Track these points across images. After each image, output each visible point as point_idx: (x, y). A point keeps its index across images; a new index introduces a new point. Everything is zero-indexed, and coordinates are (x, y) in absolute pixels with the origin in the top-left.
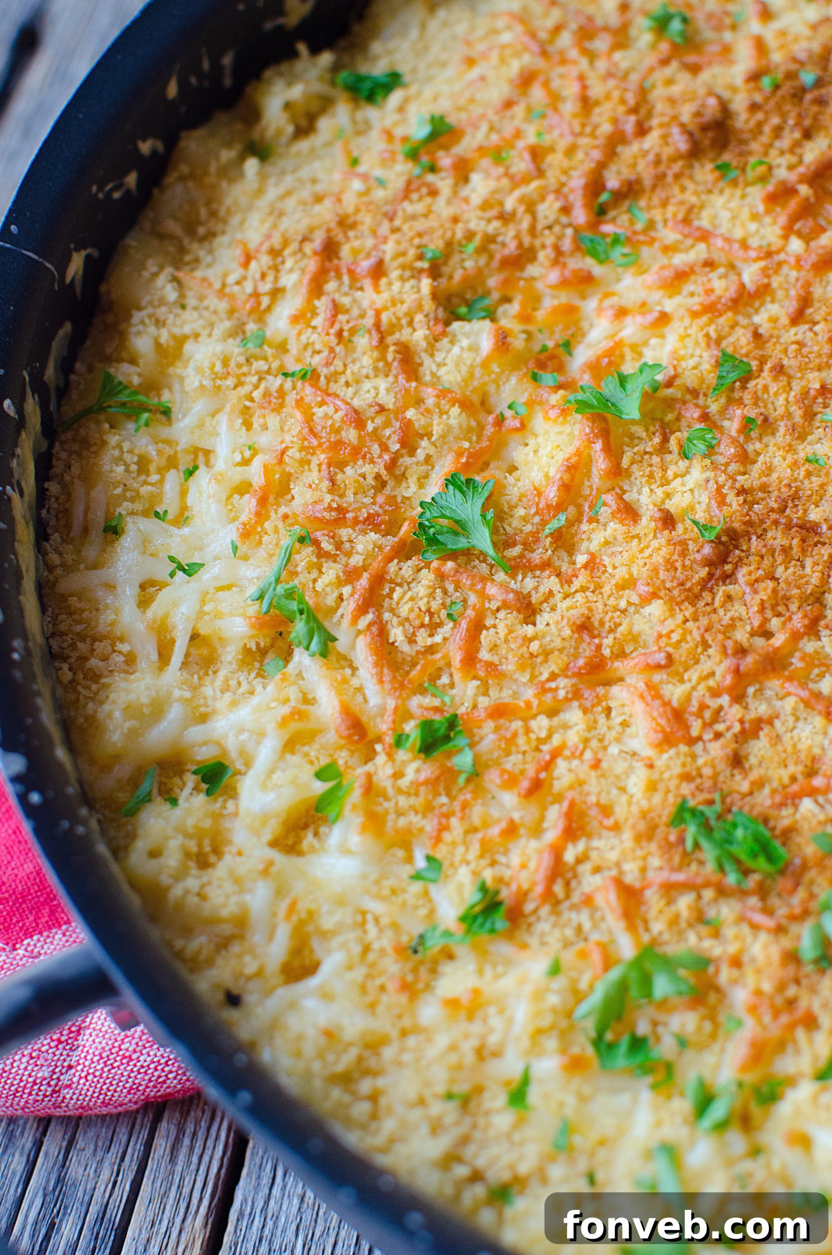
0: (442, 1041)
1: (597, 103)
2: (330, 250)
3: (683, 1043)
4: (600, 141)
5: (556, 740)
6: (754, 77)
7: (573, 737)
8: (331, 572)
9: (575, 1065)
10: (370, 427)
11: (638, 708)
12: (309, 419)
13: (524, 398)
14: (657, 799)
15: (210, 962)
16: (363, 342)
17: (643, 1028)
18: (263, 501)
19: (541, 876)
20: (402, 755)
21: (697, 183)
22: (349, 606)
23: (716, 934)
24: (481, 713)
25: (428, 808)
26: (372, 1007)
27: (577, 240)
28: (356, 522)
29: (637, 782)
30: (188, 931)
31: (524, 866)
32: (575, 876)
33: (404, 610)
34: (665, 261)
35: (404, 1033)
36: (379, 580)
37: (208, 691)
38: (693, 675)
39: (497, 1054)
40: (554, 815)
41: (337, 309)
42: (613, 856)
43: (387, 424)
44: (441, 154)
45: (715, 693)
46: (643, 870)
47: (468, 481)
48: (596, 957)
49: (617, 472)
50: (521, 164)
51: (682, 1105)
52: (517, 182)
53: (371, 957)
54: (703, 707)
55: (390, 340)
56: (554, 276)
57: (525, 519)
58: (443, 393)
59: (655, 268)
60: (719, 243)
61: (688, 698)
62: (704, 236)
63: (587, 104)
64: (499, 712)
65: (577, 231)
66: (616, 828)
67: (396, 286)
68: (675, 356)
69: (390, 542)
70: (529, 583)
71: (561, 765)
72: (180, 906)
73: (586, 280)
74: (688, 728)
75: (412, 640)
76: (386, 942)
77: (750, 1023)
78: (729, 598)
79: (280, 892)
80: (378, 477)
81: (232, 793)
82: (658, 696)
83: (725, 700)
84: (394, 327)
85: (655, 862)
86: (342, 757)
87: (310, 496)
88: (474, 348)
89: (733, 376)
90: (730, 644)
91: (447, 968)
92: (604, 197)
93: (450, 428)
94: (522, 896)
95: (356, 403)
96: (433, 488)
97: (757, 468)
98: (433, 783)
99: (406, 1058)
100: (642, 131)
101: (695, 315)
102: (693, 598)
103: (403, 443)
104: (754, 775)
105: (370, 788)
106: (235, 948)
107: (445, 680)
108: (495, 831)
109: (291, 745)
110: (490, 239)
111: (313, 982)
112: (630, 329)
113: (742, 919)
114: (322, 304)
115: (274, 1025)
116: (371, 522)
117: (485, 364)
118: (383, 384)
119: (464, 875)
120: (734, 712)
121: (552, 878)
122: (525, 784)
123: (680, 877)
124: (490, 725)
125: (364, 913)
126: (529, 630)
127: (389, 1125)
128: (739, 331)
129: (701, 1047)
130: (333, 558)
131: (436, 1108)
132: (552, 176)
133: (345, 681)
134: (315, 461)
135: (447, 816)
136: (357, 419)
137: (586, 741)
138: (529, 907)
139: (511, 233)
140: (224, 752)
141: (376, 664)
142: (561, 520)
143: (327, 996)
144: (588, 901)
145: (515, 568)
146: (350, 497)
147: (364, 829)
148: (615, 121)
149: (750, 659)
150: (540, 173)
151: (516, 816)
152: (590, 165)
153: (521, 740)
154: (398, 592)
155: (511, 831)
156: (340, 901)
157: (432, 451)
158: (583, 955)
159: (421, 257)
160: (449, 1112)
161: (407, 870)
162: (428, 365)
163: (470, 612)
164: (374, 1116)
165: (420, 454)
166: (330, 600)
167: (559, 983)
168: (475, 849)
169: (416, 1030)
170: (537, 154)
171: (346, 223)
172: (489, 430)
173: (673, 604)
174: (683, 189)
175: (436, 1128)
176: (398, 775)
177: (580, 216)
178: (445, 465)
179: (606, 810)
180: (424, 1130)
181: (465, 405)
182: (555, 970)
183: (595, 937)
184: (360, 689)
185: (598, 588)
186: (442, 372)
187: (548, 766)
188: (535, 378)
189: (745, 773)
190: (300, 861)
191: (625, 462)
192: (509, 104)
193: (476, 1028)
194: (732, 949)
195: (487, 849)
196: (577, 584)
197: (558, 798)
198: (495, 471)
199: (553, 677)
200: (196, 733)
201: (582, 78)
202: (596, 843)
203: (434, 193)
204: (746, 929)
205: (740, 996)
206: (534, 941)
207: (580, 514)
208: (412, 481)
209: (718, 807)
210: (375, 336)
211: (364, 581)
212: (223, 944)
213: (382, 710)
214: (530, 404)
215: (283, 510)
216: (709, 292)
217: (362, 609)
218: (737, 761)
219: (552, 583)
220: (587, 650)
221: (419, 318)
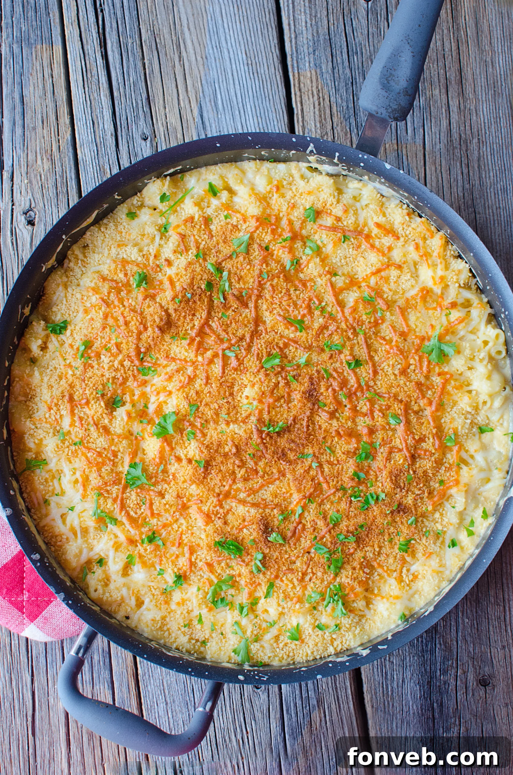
0: (179, 612)
1: (130, 322)
2: (71, 399)
3: (233, 596)
4: (135, 337)
5: (180, 530)
6: (173, 299)
7: (184, 527)
8: (110, 501)
9: (210, 610)
10: (104, 455)
11: (198, 516)
12: (87, 457)
13: (140, 429)
14: (209, 539)
15: (119, 610)
16: (92, 429)
17: (223, 595)
18: (84, 486)
19: (188, 567)
20: (145, 545)
21: (166, 342)
22: (117, 510)
23: (233, 570)
24: (160, 528)
25: (156, 556)
26: (160, 609)
27: (138, 370)
28: (110, 485)
29: (203, 536)
30: (110, 605)
31: (183, 565)
32: (196, 563)
33: (131, 506)
34: (165, 371)
35: (169, 613)
36: (122, 500)
37: (90, 541)
38: (208, 504)
39: (192, 611)
40: (186, 549)
41: (81, 419)
42: (203, 556)
43: (108, 453)
44: (90, 351)
45: (215, 507)
46: (211, 557)
47: (135, 463)
48: (207, 583)
49: (172, 449)
50: (114, 350)
51: (237, 612)
52: (115, 356)
53: (155, 597)
54: (213, 511)
55: (99, 426)
56: (135, 384)
57: (153, 469)
58: (119, 436)
59: (163, 374)
60: (178, 362)
61: (209, 509)
62: (174, 359)
63: (126, 323)
64: (165, 526)
65: (137, 367)
66: (202, 548)
67: (94, 407)
68: (178, 406)
69: (121, 487)
70: (160, 487)
71: (184, 537)
72: (107, 601)
73: (145, 383)
74: (211, 518)
75: (136, 513)
76: (157, 592)
77: (246, 588)
78: (211, 479)
79: (129, 589)
80: (111, 469)
81: (106, 563)
82: (201, 511)
83: (218, 508)
84: (99, 420)
85: (213, 555)
86: (130, 548)
87: (96, 481)
88: (122, 419)
89: (194, 409)
90: (215, 495)
91: (173, 593)
92: (142, 356)
93: (124, 447)
94: (185, 572)
95: (98, 450)
96: (126, 468)
97: (208, 437)
98: (155, 550)
99: (172, 619)
100: (146, 329)
101: (178, 390)
102: (202, 482)
103: (114, 456)
104: (231, 526)
105: (140, 556)
106: (123, 604)
107: (147, 520)
108: (173, 558)
109: (116, 550)
110: (114, 378)
111: (144, 607)
112: (162, 398)
113: (238, 564)
114: (76, 418)
115: (139, 620)
116: (115, 483)
117: (127, 423)
118: (102, 439)
119: (170, 571)
120: (221, 511)
121: (191, 567)
122: (177, 545)
123: (221, 559)
124: (163, 530)
125: (150, 586)
126: (164, 501)
127: (173, 635)
128: (192, 392)
129: (237, 595)
130: (109, 497)
131: (183, 629)
132: (125, 352)
133: (124, 529)
134: (93, 470)
135: (161, 557)
136: (100, 454)
137: (187, 527)
138: (188, 574)
139: (119, 375)
140: (100, 556)
141: (130, 524)
142: (162, 467)
143: (149, 610)
144: (201, 569)
145: (154, 484)
146: (106, 478)
147: (142, 567)
148: (137, 328)
149: (221, 496)
150: (121, 352)
151: (177, 553)
152: (134, 346)
153: (172, 532)
154: (128, 501)
155: (177, 557)
156: (144, 586)
157: (122, 455)
158: (204, 583)
159: (97, 393)
160: (186, 629)
161: (156, 573)
162: (112, 429)
163: (148, 501)
164: (170, 634)
165: (119, 457)
166: (112, 509)
167: (201, 592)
168: (170, 563)
169: (172, 611)
170: (118, 345)
171: (72, 386)
172: (134, 442)
173: (198, 485)
174: (163, 345)
175: (184, 634)
176: (146, 550)
177: (137, 363)
178: (127, 460)
179: (198, 545)
180: (182, 635)
181: (126, 438)
182: (199, 589)
183: (205, 577)
184: (128, 531)
185: (177, 483)
186: (116, 430)
187: (181, 538)
188: (141, 422)
189: (228, 525)
190: (129, 578)
191: (174, 446)
192: (104, 328)
193: (185, 607)
194: (237, 572)
195: (173, 562)
196: (172, 483)
197: (186, 545)
198: (140, 455)
199: (174, 513)
200: (92, 554)
201: (122, 314)
202: (198, 553)
203: (92, 367)
204: (239, 567)
205: (243, 582)
206: (191, 582)
207: (166, 461)
208: (120, 466)
209: (224, 538)
210: (95, 427)
211: (119, 502)
212: (120, 605)
213: (136, 534)
214: (142, 431)
215: (90, 487)
216: (180, 381)
217: (121, 510)
218: (225, 523)
219: (166, 486)
220: (180, 503)
221: (104, 415)
